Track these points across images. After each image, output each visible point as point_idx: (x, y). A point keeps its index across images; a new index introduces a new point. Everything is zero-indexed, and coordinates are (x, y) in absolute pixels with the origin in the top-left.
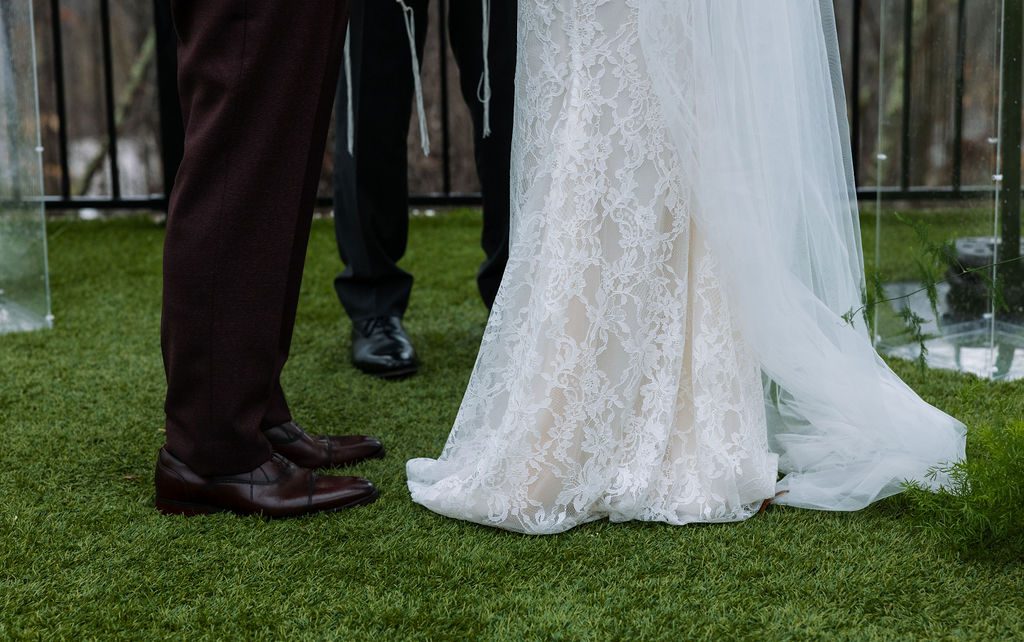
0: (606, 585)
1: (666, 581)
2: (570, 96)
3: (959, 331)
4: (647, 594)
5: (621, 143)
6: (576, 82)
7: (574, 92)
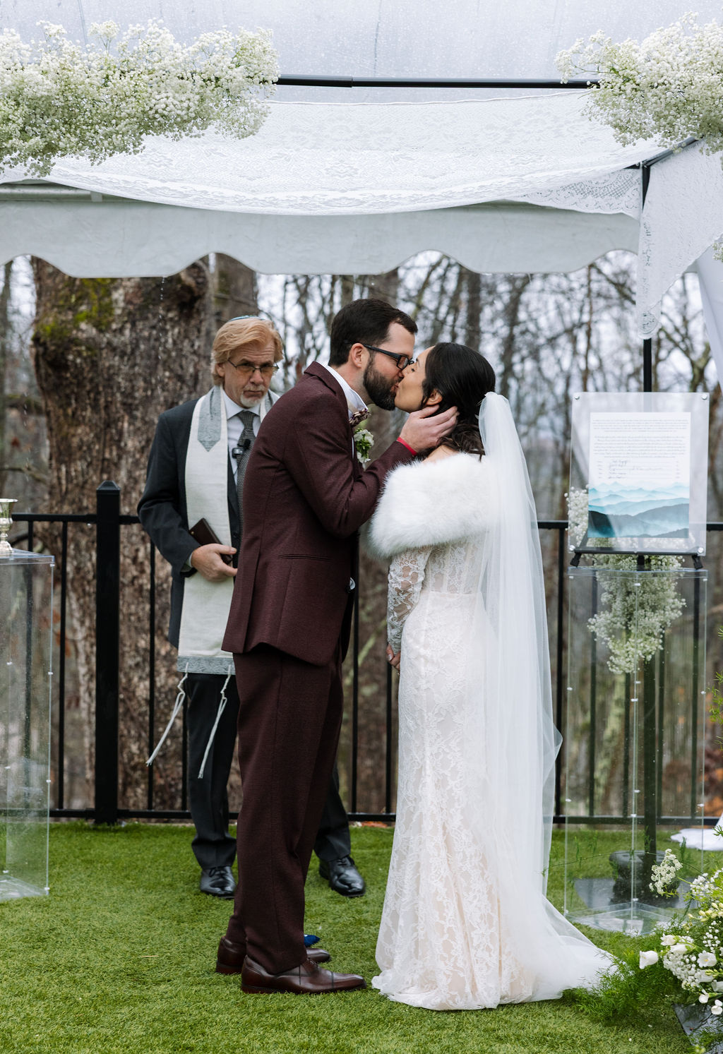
0: (413, 1034)
1: (446, 1032)
2: (425, 769)
3: (617, 909)
4: (436, 1037)
5: (453, 794)
6: (428, 762)
7: (427, 767)
